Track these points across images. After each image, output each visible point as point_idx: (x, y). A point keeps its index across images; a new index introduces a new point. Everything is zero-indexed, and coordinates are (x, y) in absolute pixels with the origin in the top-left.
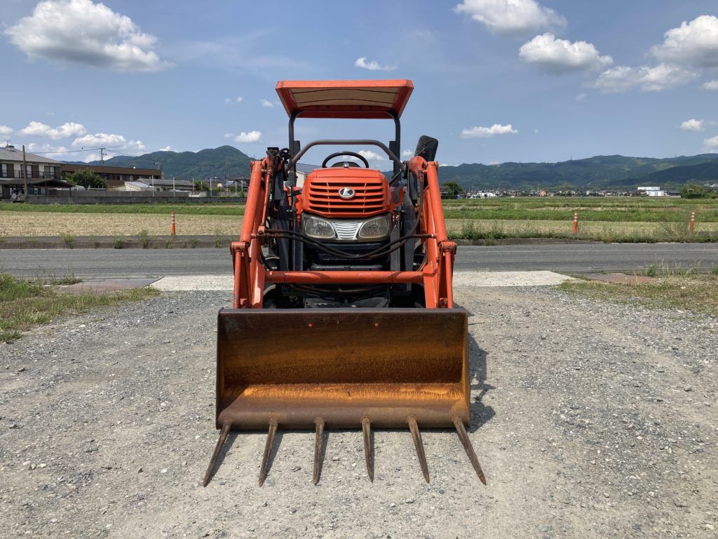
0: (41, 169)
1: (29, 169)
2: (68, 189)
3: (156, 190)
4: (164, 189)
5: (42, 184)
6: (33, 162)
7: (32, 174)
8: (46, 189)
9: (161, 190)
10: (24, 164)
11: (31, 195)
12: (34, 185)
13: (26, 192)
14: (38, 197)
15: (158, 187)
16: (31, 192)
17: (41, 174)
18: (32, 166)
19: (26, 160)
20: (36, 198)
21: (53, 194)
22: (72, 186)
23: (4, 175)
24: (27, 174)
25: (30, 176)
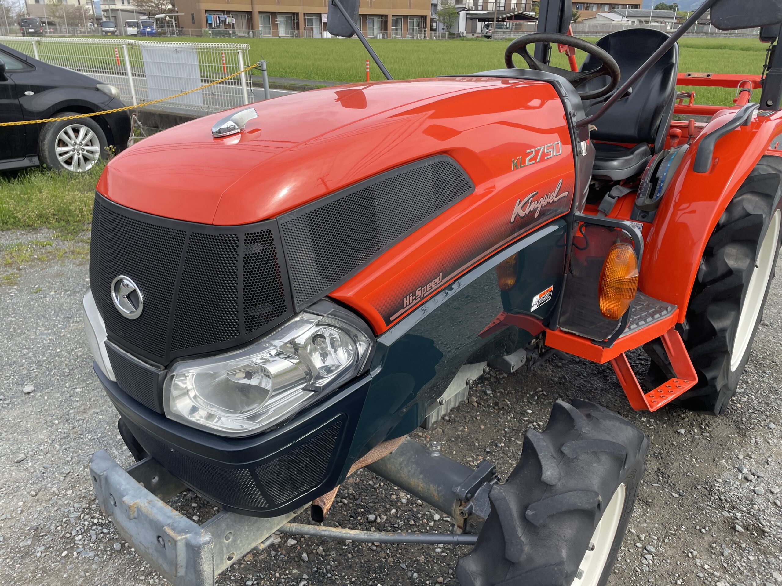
2: (534, 23)
3: (630, 22)
4: (641, 21)
5: (510, 18)
7: (504, 6)
8: (513, 23)
9: (636, 23)
11: (499, 30)
12: (504, 18)
13: (495, 26)
14: (504, 32)
15: (633, 19)
16: (500, 27)
17: (513, 6)
20: (502, 34)
21: (518, 28)
23: (480, 8)
24: (499, 6)
25: (502, 9)
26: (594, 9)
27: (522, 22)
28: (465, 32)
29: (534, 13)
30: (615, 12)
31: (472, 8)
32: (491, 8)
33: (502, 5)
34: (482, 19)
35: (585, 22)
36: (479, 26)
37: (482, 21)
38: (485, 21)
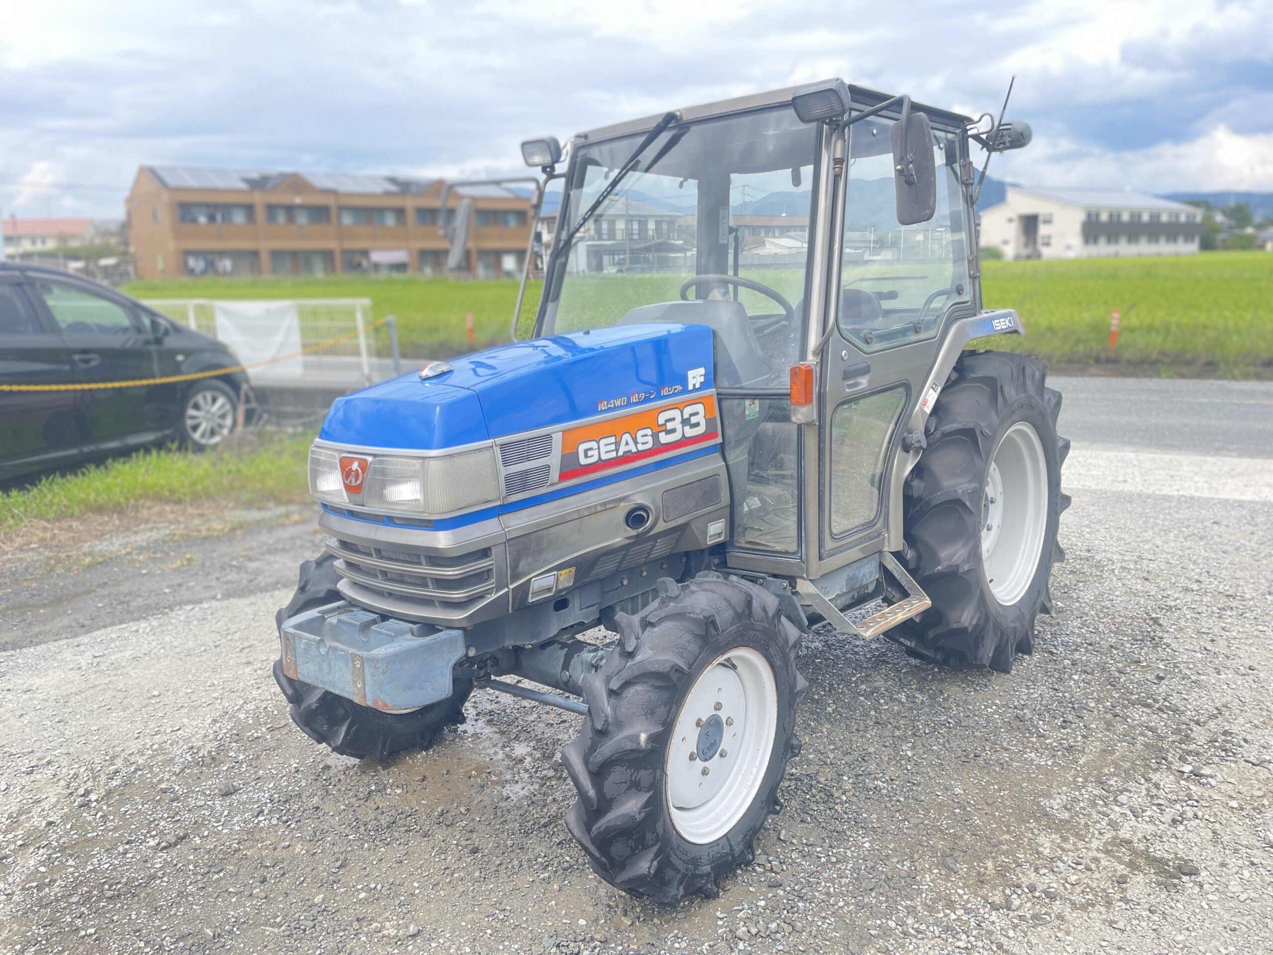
0: (651, 226)
1: (636, 226)
2: (683, 255)
5: (648, 249)
6: (641, 216)
7: (639, 234)
8: (654, 256)
10: (629, 219)
12: (640, 250)
17: (650, 233)
18: (639, 221)
19: (631, 212)
22: (688, 250)
23: (605, 237)
24: (632, 234)
25: (636, 237)
26: (762, 234)
27: (666, 254)
28: (587, 270)
29: (681, 242)
30: (789, 237)
31: (594, 237)
32: (619, 235)
33: (636, 232)
34: (612, 252)
35: (754, 251)
36: (606, 259)
37: (609, 254)
38: (614, 255)
